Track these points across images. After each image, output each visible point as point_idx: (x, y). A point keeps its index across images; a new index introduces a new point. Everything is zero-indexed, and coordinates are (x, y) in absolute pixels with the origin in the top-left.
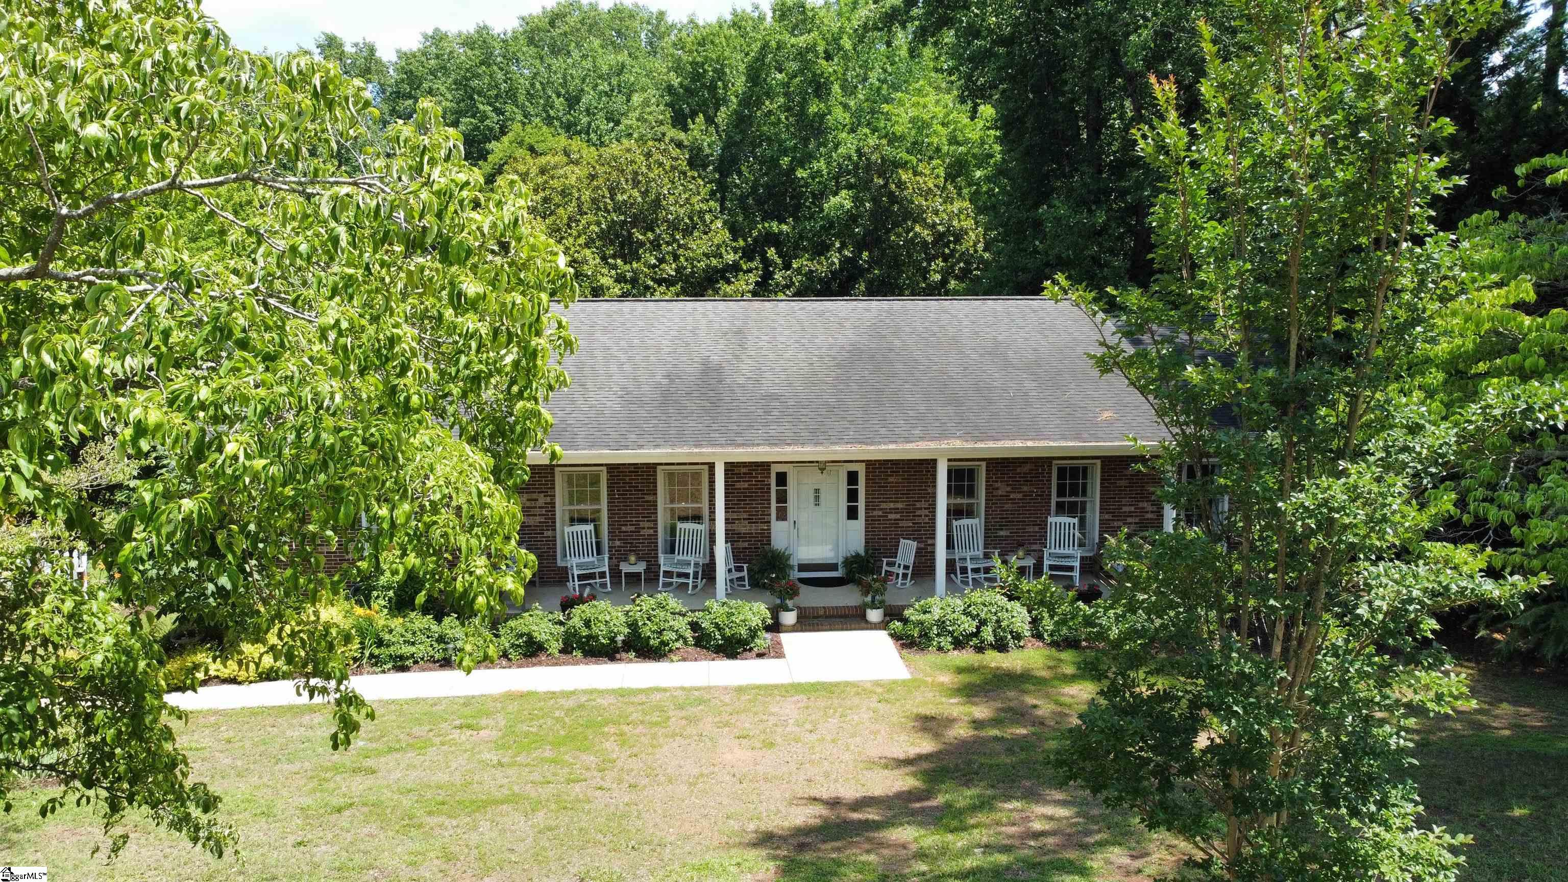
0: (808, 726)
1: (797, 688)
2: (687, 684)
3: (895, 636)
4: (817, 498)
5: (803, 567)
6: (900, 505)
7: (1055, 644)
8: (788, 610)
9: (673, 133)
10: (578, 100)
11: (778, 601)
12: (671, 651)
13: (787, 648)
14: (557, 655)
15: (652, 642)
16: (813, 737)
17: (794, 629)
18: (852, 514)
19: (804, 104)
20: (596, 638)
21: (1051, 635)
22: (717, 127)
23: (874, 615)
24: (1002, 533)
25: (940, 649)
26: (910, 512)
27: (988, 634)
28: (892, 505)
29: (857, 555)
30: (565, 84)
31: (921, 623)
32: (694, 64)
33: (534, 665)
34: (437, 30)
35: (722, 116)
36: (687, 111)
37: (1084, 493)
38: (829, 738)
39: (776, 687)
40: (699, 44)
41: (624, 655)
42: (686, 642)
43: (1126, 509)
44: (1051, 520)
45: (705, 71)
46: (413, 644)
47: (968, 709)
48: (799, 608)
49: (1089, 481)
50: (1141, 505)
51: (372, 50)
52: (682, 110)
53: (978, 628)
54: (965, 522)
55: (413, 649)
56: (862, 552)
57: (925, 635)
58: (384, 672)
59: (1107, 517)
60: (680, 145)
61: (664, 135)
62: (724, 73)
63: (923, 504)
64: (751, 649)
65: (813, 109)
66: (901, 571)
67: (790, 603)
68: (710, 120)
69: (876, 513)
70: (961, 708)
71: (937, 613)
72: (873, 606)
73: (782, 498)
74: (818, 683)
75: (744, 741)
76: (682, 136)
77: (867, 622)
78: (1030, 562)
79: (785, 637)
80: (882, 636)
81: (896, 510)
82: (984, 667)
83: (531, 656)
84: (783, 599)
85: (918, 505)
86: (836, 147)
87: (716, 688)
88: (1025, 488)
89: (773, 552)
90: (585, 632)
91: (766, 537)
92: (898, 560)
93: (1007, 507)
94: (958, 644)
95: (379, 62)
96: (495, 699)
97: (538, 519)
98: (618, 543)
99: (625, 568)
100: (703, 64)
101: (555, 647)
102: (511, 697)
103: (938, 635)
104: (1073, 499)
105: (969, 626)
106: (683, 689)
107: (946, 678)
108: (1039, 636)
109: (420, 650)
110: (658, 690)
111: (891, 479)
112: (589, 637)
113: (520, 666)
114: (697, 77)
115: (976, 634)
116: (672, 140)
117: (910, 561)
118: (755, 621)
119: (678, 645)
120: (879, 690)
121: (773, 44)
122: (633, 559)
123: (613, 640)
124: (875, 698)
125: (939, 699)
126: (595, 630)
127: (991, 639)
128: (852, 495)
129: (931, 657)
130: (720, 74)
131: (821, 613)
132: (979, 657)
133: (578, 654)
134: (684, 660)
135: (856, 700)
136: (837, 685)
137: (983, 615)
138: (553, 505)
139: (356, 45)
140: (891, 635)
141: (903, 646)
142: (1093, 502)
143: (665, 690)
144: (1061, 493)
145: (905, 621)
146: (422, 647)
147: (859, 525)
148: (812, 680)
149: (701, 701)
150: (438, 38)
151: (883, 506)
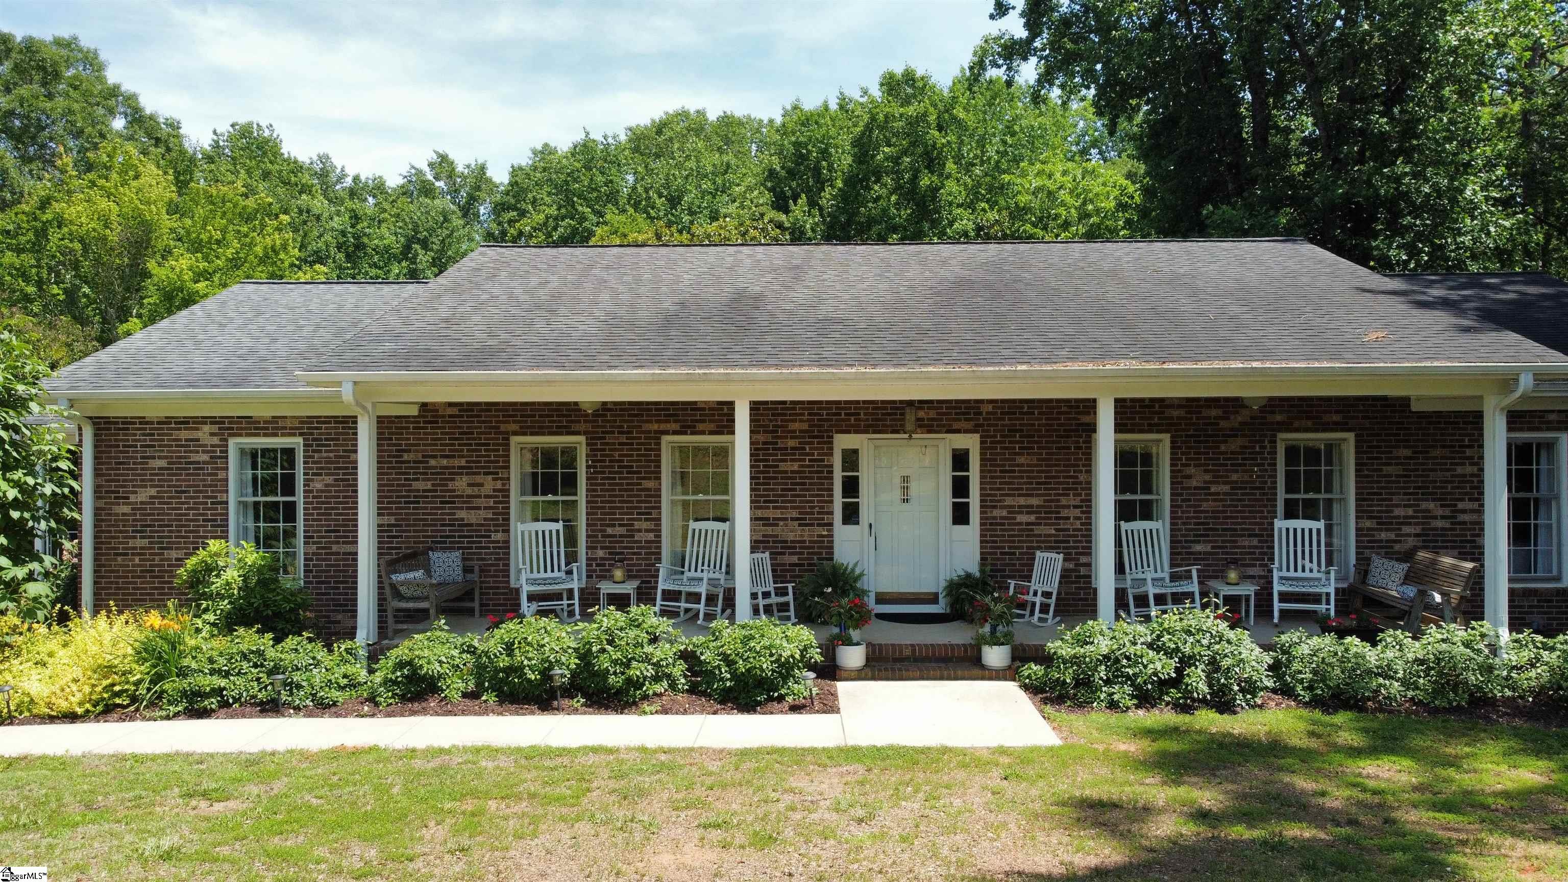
0: (860, 813)
1: (852, 754)
2: (651, 744)
3: (1033, 689)
4: (905, 489)
5: (882, 599)
6: (1035, 501)
7: (1316, 703)
8: (849, 642)
9: (772, 214)
10: (680, 198)
11: (836, 630)
12: (645, 697)
13: (843, 702)
14: (456, 696)
15: (612, 679)
16: (861, 833)
17: (860, 675)
18: (960, 515)
19: (915, 178)
20: (518, 670)
21: (1311, 688)
22: (821, 209)
23: (995, 656)
24: (1198, 548)
25: (1113, 705)
26: (1050, 513)
27: (1197, 679)
28: (1022, 501)
29: (968, 576)
30: (667, 186)
31: (1075, 660)
32: (797, 144)
33: (414, 713)
34: (546, 145)
35: (827, 198)
36: (789, 193)
37: (1329, 490)
38: (896, 833)
39: (813, 751)
40: (803, 124)
41: (566, 702)
42: (673, 686)
43: (1398, 512)
44: (1280, 524)
45: (809, 152)
46: (227, 674)
47: (1182, 792)
48: (869, 645)
49: (1336, 468)
50: (1424, 505)
51: (483, 168)
52: (783, 192)
53: (1179, 671)
54: (1139, 525)
55: (223, 683)
56: (975, 570)
57: (1084, 683)
58: (168, 718)
59: (1368, 524)
60: (780, 226)
61: (762, 215)
62: (831, 155)
63: (1073, 500)
64: (781, 699)
65: (925, 181)
66: (1038, 600)
67: (855, 634)
68: (812, 203)
69: (996, 513)
70: (1172, 792)
71: (1104, 645)
72: (995, 641)
73: (851, 487)
74: (891, 747)
75: (715, 835)
76: (783, 217)
77: (983, 667)
78: (1248, 589)
79: (842, 687)
80: (1011, 688)
81: (1029, 509)
82: (1199, 732)
83: (411, 700)
84: (844, 628)
85: (1064, 500)
86: (951, 224)
87: (702, 751)
88: (1235, 477)
89: (834, 567)
90: (504, 662)
91: (827, 546)
92: (1034, 585)
93: (1205, 506)
94: (1145, 699)
95: (489, 181)
96: (305, 756)
97: (483, 514)
98: (600, 553)
99: (606, 588)
100: (806, 145)
101: (456, 686)
102: (336, 754)
103: (1108, 682)
104: (1311, 495)
105: (1165, 667)
106: (643, 749)
107: (1131, 747)
108: (1285, 691)
109: (236, 686)
110: (595, 750)
111: (1021, 460)
112: (509, 670)
113: (389, 715)
114: (801, 158)
115: (1176, 682)
116: (771, 221)
117: (1054, 588)
118: (789, 650)
119: (659, 688)
120: (1005, 760)
121: (881, 117)
122: (618, 574)
123: (546, 675)
124: (996, 773)
125: (1120, 775)
126: (518, 657)
127: (1203, 687)
128: (960, 487)
129: (1098, 716)
130: (825, 153)
131: (907, 652)
132: (1187, 718)
133: (490, 698)
134: (665, 711)
135: (961, 775)
136: (924, 751)
137: (1187, 650)
138: (506, 493)
139: (468, 166)
140: (1026, 688)
141: (1045, 701)
142: (1343, 501)
143: (610, 751)
144: (1291, 487)
145: (1047, 660)
146: (240, 681)
147: (971, 533)
148: (879, 743)
149: (661, 767)
150: (546, 152)
151: (1009, 501)
